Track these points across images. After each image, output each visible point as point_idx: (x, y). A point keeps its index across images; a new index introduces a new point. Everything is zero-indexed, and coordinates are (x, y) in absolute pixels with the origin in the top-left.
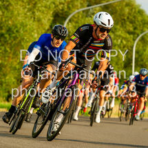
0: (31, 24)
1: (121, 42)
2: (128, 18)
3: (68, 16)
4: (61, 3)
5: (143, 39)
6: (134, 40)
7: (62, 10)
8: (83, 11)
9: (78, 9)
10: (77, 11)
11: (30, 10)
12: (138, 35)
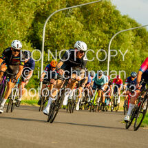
0: (14, 22)
1: (98, 40)
2: (104, 18)
3: (48, 15)
4: (42, 4)
5: (117, 38)
6: (110, 39)
7: (44, 10)
8: (63, 11)
9: (58, 9)
10: (57, 11)
11: (13, 9)
12: (113, 35)
